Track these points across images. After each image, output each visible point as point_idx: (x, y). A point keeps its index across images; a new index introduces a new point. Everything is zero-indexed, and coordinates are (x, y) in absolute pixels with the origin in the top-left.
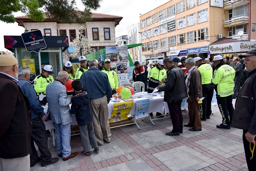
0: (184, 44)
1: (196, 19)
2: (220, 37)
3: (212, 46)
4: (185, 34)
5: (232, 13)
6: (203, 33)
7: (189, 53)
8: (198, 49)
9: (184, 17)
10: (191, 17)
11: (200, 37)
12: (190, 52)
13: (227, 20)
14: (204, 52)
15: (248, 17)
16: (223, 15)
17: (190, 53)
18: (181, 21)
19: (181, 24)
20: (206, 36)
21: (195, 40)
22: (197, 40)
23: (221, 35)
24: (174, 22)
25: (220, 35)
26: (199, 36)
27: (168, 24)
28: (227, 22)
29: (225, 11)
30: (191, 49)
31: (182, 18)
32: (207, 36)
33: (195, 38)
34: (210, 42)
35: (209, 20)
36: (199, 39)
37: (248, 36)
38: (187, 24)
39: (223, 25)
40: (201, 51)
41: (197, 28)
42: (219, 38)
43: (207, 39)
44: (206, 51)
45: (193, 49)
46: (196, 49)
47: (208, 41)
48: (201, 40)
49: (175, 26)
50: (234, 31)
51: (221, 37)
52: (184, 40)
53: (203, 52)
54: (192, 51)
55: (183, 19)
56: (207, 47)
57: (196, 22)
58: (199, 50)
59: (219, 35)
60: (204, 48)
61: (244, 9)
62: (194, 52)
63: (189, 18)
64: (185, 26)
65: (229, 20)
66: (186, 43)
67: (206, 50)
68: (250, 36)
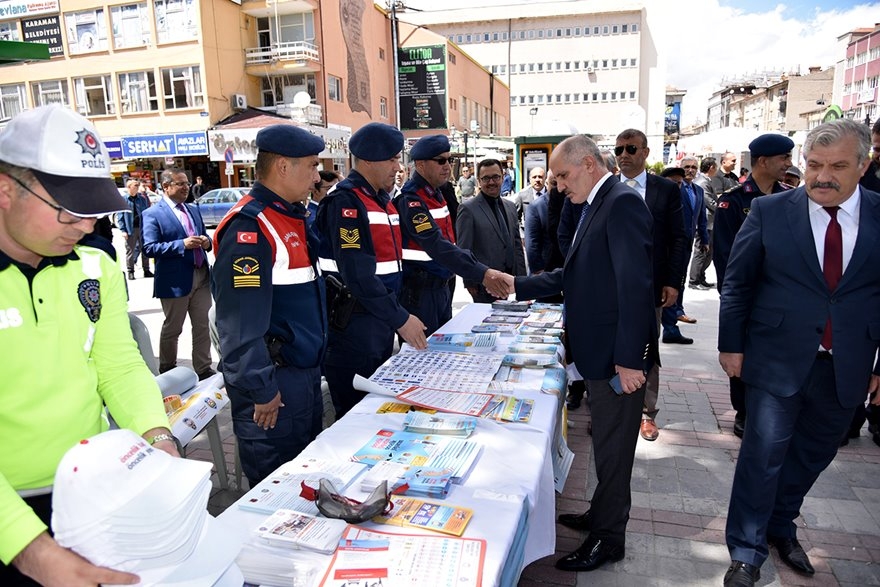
0: (107, 115)
1: (148, 25)
2: (241, 104)
3: (218, 132)
4: (108, 77)
5: (270, 31)
6: (182, 82)
7: (131, 155)
8: (168, 142)
9: (99, 11)
10: (129, 13)
11: (173, 96)
12: (135, 148)
13: (256, 51)
14: (193, 151)
15: (316, 53)
16: (243, 31)
17: (136, 154)
18: (83, 19)
19: (86, 35)
20: (194, 95)
21: (154, 104)
22: (161, 104)
23: (244, 98)
24: (54, 21)
25: (240, 99)
26: (168, 92)
27: (23, 24)
28: (256, 58)
29: (247, 19)
30: (140, 139)
31: (88, 11)
32: (199, 94)
33: (153, 98)
34: (211, 118)
35: (200, 38)
36: (169, 103)
37: (322, 111)
38: (113, 38)
39: (246, 66)
40: (181, 148)
41: (157, 61)
42: (239, 106)
43: (197, 104)
44: (199, 151)
45: (151, 139)
46: (159, 139)
47: (202, 113)
48: (175, 109)
49: (59, 37)
50: (279, 91)
51: (245, 106)
52: (107, 103)
53: (187, 152)
54: (144, 149)
55: (92, 18)
56: (203, 135)
57: (151, 37)
58: (172, 144)
59: (235, 96)
60: (192, 139)
61: (304, 24)
62: (154, 153)
63: (117, 16)
64: (106, 46)
65: (264, 50)
66: (118, 114)
67: (197, 148)
68: (325, 111)
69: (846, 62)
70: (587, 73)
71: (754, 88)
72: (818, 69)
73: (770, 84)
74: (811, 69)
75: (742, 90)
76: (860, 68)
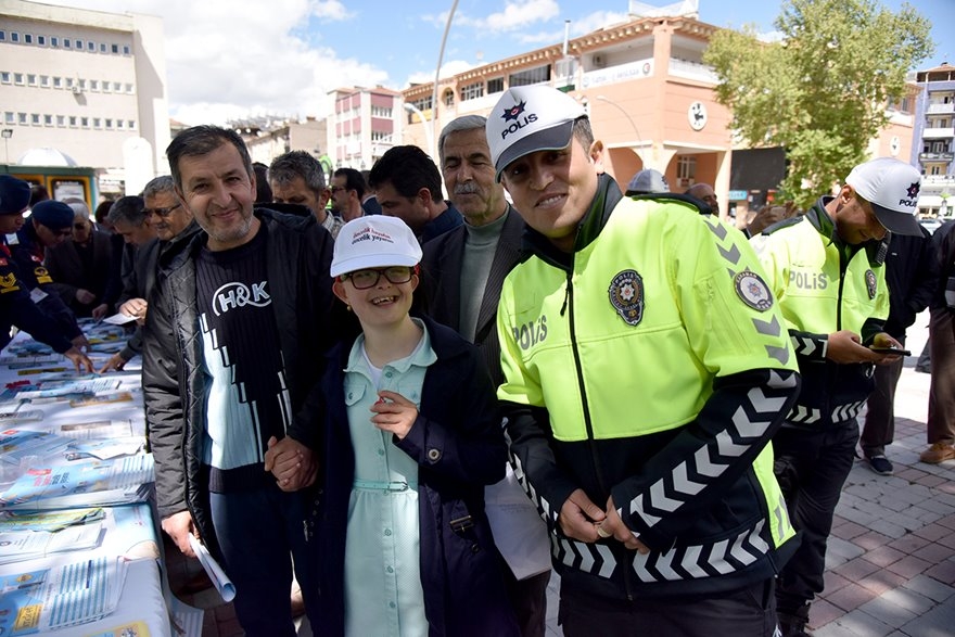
69: (335, 116)
70: (71, 93)
71: (259, 130)
72: (313, 119)
73: (274, 129)
74: (309, 119)
75: (248, 131)
76: (347, 123)
